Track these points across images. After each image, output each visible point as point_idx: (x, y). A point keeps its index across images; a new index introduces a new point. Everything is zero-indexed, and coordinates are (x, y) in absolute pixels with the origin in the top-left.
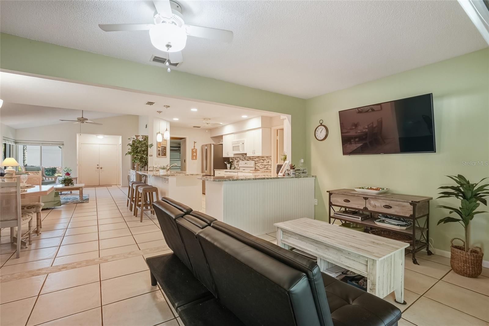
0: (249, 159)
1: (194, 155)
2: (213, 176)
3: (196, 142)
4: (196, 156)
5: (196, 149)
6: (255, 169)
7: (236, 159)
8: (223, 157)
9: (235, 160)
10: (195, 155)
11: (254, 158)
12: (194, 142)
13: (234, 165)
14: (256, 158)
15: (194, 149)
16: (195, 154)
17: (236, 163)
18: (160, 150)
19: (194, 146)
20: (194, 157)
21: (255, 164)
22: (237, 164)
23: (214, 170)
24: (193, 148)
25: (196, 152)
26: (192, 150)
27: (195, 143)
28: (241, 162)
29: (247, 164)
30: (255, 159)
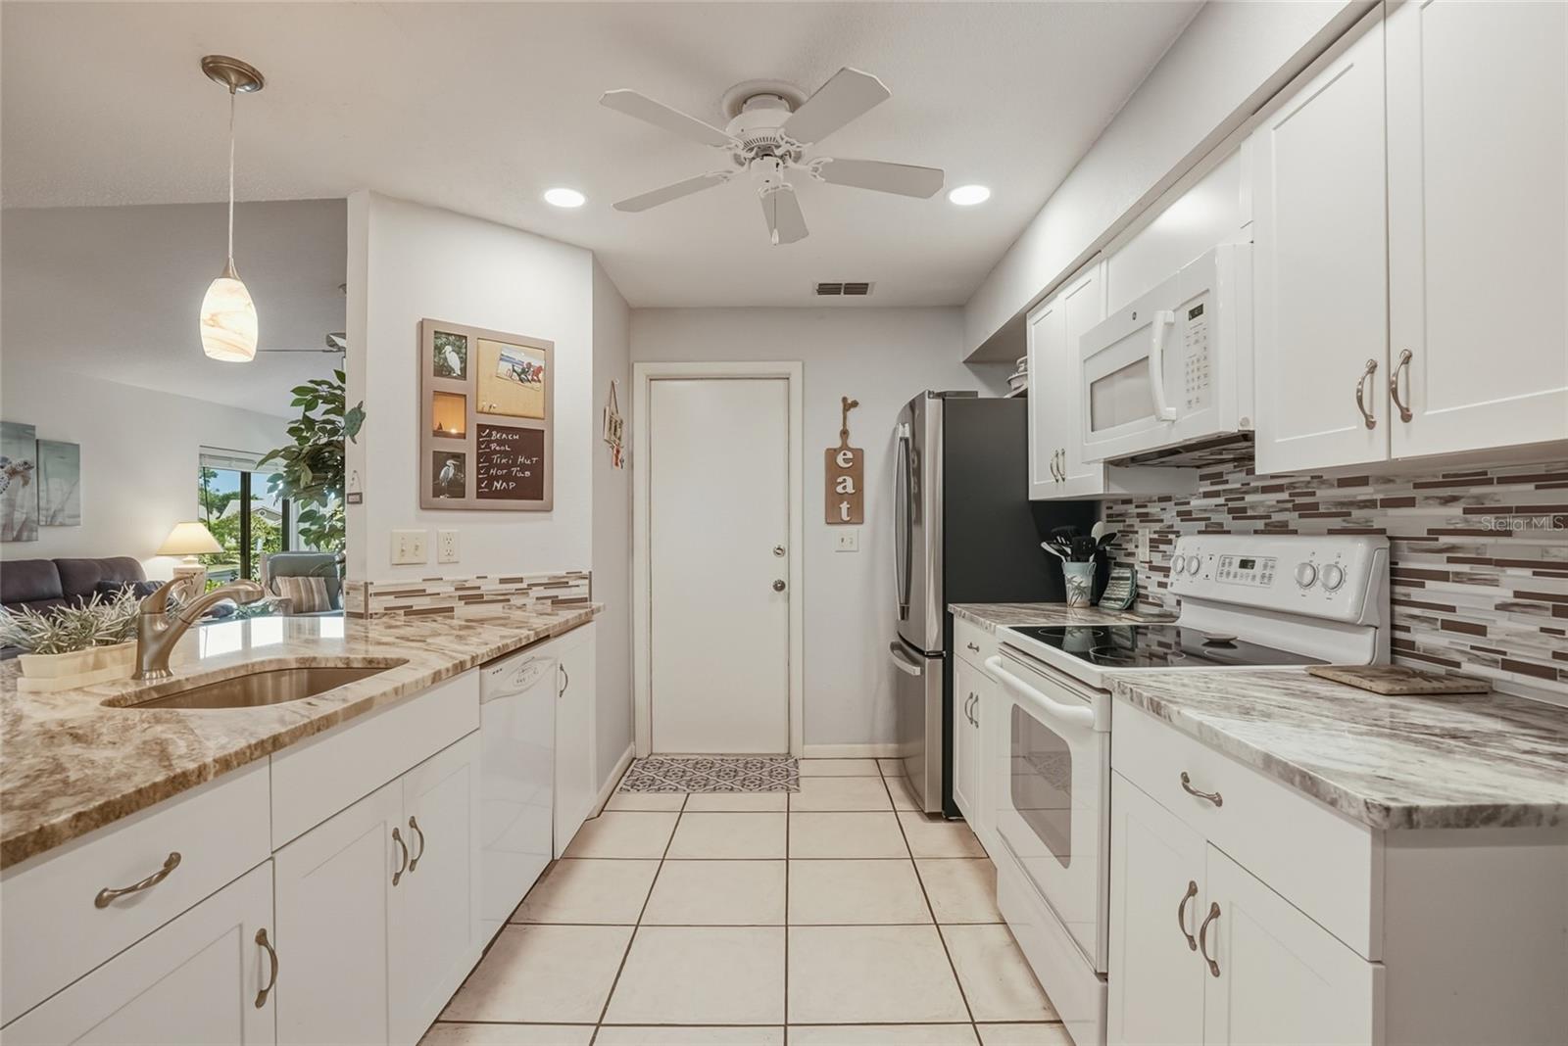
0: (1292, 518)
1: (839, 489)
2: (938, 655)
3: (855, 404)
4: (857, 500)
5: (859, 454)
6: (1398, 647)
7: (1145, 518)
8: (1030, 498)
9: (1136, 521)
10: (850, 490)
11: (1370, 504)
12: (841, 405)
13: (1127, 573)
14: (1410, 502)
15: (845, 447)
16: (849, 482)
17: (1143, 553)
18: (459, 457)
19: (845, 433)
20: (844, 506)
21: (1396, 575)
22: (1157, 559)
23: (951, 607)
24: (837, 444)
25: (856, 469)
26: (832, 454)
27: (848, 406)
28: (1189, 545)
29: (1266, 578)
30: (1380, 518)
